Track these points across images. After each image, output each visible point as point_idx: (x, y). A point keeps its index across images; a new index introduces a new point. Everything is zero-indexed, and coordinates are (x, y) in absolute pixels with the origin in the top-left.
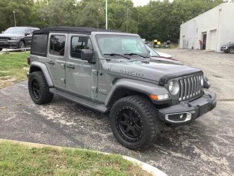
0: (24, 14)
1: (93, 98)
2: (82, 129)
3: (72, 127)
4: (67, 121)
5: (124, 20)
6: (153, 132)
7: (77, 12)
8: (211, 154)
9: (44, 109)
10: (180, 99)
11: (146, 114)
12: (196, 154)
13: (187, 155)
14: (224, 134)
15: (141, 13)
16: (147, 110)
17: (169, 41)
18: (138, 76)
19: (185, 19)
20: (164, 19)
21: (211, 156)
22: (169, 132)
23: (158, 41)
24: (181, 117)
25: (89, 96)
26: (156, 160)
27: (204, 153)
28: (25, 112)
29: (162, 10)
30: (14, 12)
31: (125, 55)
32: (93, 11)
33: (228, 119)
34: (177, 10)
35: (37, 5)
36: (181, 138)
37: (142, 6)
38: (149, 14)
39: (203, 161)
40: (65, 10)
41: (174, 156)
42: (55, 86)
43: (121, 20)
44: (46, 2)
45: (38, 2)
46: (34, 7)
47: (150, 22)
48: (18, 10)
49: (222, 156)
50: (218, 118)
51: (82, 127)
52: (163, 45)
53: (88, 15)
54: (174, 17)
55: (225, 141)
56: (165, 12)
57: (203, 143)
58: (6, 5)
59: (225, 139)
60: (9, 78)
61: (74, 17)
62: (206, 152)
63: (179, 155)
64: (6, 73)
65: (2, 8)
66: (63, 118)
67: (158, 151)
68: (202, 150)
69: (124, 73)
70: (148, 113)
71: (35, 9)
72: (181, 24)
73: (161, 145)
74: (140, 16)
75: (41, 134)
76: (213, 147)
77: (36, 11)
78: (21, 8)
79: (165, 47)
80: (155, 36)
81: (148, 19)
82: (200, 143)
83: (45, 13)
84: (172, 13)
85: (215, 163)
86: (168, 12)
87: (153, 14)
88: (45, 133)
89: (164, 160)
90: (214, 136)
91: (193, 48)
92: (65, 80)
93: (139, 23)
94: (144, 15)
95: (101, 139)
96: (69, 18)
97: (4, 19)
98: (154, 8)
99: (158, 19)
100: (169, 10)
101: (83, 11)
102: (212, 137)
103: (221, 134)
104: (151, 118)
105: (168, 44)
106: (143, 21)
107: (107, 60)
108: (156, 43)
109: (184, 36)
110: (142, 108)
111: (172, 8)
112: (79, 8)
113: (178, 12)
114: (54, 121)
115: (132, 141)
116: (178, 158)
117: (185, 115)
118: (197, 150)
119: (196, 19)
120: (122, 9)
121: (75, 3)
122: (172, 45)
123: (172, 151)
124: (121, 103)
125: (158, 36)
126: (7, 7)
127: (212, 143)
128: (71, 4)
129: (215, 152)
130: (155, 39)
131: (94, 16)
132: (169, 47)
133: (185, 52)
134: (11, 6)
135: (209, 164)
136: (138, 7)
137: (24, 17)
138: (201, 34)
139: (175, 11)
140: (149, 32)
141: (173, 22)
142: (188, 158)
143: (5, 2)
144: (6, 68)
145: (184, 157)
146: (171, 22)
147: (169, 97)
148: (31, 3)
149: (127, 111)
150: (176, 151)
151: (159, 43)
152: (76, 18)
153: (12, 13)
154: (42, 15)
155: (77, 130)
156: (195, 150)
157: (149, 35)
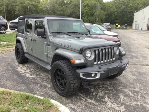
0: (34, 9)
1: (45, 60)
2: (38, 80)
3: (32, 79)
4: (31, 75)
5: (96, 11)
6: (73, 85)
7: (67, 7)
8: (115, 102)
9: (22, 67)
10: (95, 63)
11: (68, 72)
12: (104, 102)
13: (97, 102)
14: (133, 89)
15: (107, 6)
16: (70, 70)
17: (126, 25)
18: (68, 47)
19: (137, 9)
20: (123, 10)
21: (115, 104)
22: (94, 85)
23: (118, 24)
24: (93, 75)
25: (43, 59)
26: (74, 104)
27: (110, 101)
28: (9, 68)
29: (122, 4)
30: (28, 7)
31: (68, 33)
32: (76, 6)
33: (142, 78)
34: (132, 4)
35: (42, 3)
36: (100, 90)
37: (109, 2)
38: (113, 7)
39: (107, 107)
40: (59, 5)
41: (88, 102)
42: (28, 52)
43: (94, 11)
44: (48, 1)
45: (43, 1)
46: (41, 4)
47: (114, 12)
48: (31, 6)
49: (122, 104)
50: (134, 77)
51: (38, 79)
52: (122, 27)
53: (73, 8)
54: (130, 9)
55: (131, 94)
56: (124, 5)
57: (114, 94)
58: (24, 3)
59: (132, 93)
60: (12, 47)
61: (64, 9)
62: (112, 101)
63: (92, 101)
64: (10, 44)
65: (22, 5)
66: (29, 73)
67: (79, 98)
68: (111, 99)
69: (61, 45)
70: (70, 72)
71: (41, 5)
72: (135, 13)
73: (83, 94)
74: (107, 8)
75: (11, 82)
76: (119, 97)
77: (41, 6)
78: (32, 4)
79: (123, 29)
80: (117, 21)
81: (113, 10)
82: (111, 94)
83: (46, 7)
84: (129, 6)
85: (115, 109)
86: (126, 5)
87: (116, 6)
88: (13, 82)
89: (80, 104)
90: (124, 90)
91: (142, 29)
92: (32, 49)
93: (106, 13)
94: (110, 7)
95: (46, 88)
96: (61, 10)
97: (23, 11)
98: (117, 3)
99: (119, 10)
100: (127, 4)
101: (70, 6)
102: (123, 90)
103: (130, 89)
104: (72, 75)
105: (126, 26)
106: (109, 11)
107: (53, 36)
108: (117, 26)
109: (136, 21)
110: (66, 68)
111: (129, 3)
112: (68, 4)
113: (133, 5)
114: (23, 75)
115: (62, 90)
116: (91, 103)
117: (96, 75)
118: (107, 99)
119: (145, 9)
120: (95, 4)
121: (65, 1)
122: (128, 27)
123: (89, 98)
124: (55, 64)
125: (119, 21)
126: (24, 4)
127: (120, 94)
128: (63, 2)
129: (119, 101)
130: (117, 23)
131: (77, 9)
132: (126, 29)
133: (135, 32)
134: (27, 4)
135: (110, 109)
136: (106, 2)
137: (35, 10)
138: (147, 19)
139: (131, 4)
140: (113, 19)
141: (130, 12)
142: (98, 104)
143: (24, 1)
144: (12, 41)
145: (95, 103)
146: (128, 12)
147: (85, 61)
148: (39, 1)
149: (59, 70)
150: (91, 99)
151: (119, 26)
152: (66, 10)
153: (27, 8)
154: (45, 9)
155: (34, 81)
156: (105, 99)
157: (113, 20)
